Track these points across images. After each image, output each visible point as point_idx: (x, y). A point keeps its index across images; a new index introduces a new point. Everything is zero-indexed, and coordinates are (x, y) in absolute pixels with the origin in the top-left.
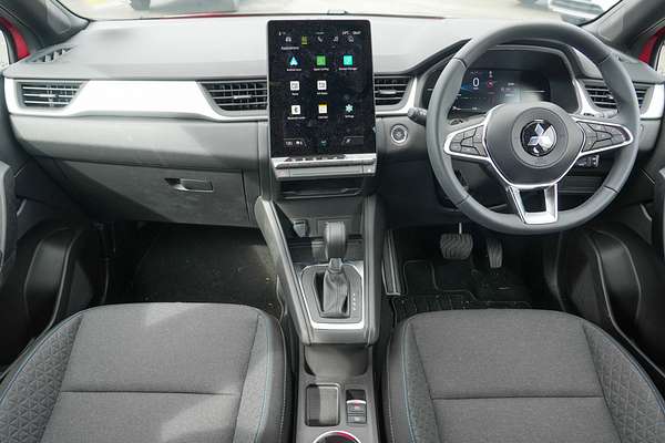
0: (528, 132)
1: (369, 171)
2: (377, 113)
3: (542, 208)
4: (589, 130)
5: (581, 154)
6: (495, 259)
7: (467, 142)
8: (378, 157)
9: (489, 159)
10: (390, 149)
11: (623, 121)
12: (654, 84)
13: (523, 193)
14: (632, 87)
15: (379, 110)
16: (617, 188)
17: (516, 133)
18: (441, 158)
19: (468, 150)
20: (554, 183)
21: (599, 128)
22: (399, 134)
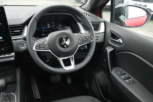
0: (61, 41)
1: (12, 59)
2: (12, 39)
3: (70, 64)
4: (80, 38)
5: (79, 46)
6: (69, 81)
7: (42, 46)
8: (15, 54)
9: (50, 51)
10: (20, 51)
11: (90, 35)
12: (101, 22)
13: (63, 60)
14: (91, 24)
15: (13, 38)
16: (91, 55)
17: (57, 41)
18: (33, 52)
19: (42, 48)
20: (73, 56)
21: (83, 37)
22: (23, 45)
